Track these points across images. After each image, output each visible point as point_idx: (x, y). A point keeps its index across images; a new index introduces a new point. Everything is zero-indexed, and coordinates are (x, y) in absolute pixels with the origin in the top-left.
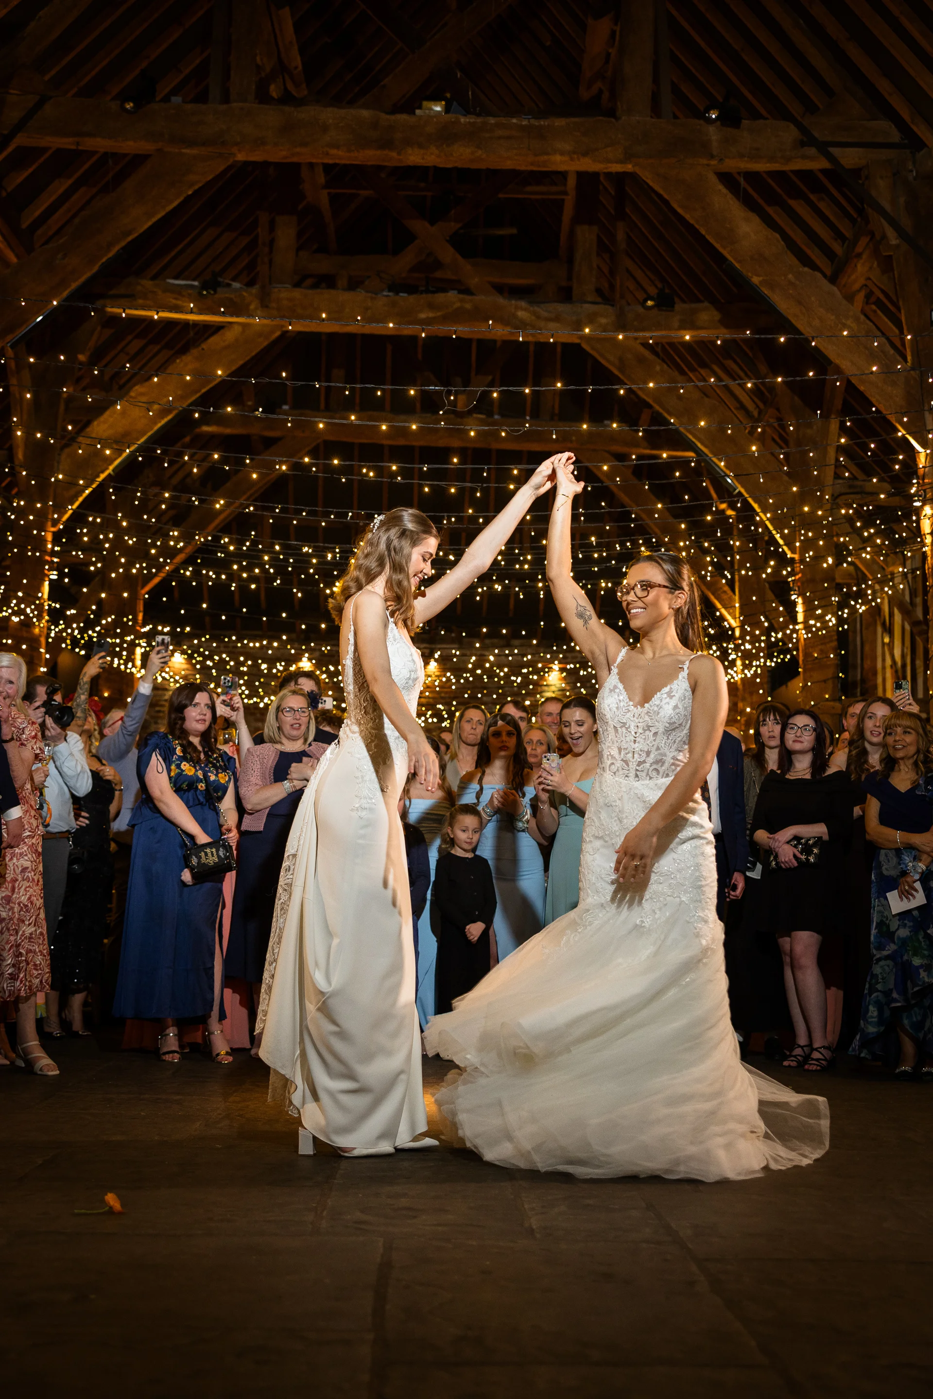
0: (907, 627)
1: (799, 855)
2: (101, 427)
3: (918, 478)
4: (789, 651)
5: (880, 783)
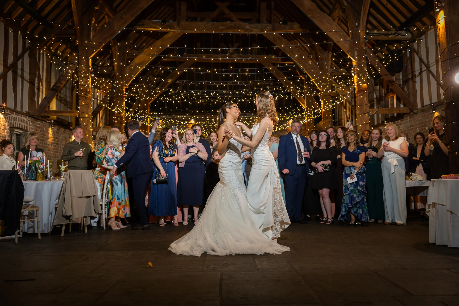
0: (350, 107)
1: (324, 169)
2: (137, 60)
3: (353, 68)
4: (319, 114)
5: (345, 150)
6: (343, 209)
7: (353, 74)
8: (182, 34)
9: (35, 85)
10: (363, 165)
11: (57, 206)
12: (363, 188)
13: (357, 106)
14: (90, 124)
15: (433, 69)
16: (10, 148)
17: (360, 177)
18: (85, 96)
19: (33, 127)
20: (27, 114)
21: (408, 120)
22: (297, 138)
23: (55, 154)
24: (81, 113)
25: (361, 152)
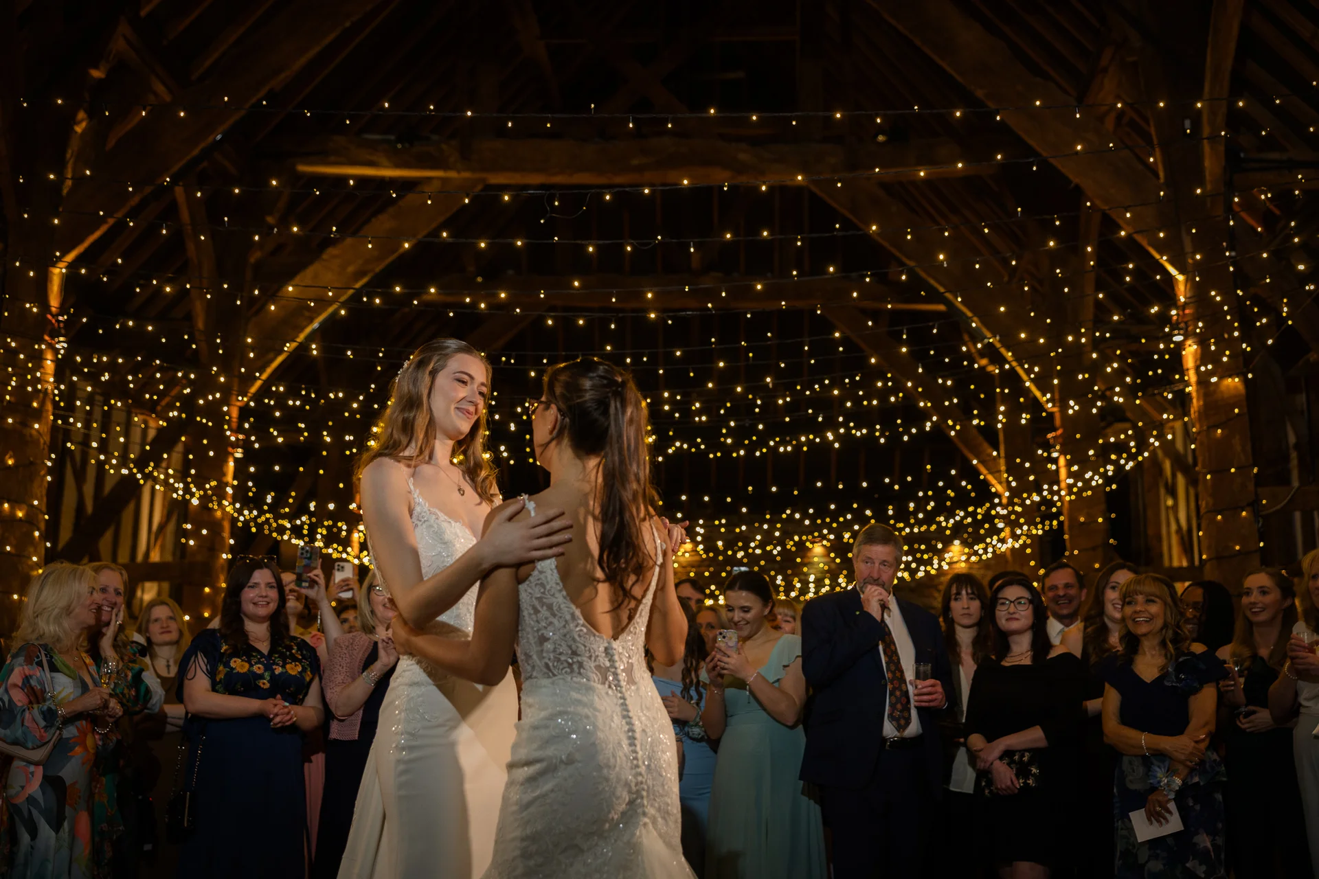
3: (1177, 309)
4: (1054, 516)
5: (1119, 668)
7: (1179, 334)
8: (479, 187)
10: (1208, 748)
13: (1201, 477)
25: (1196, 684)
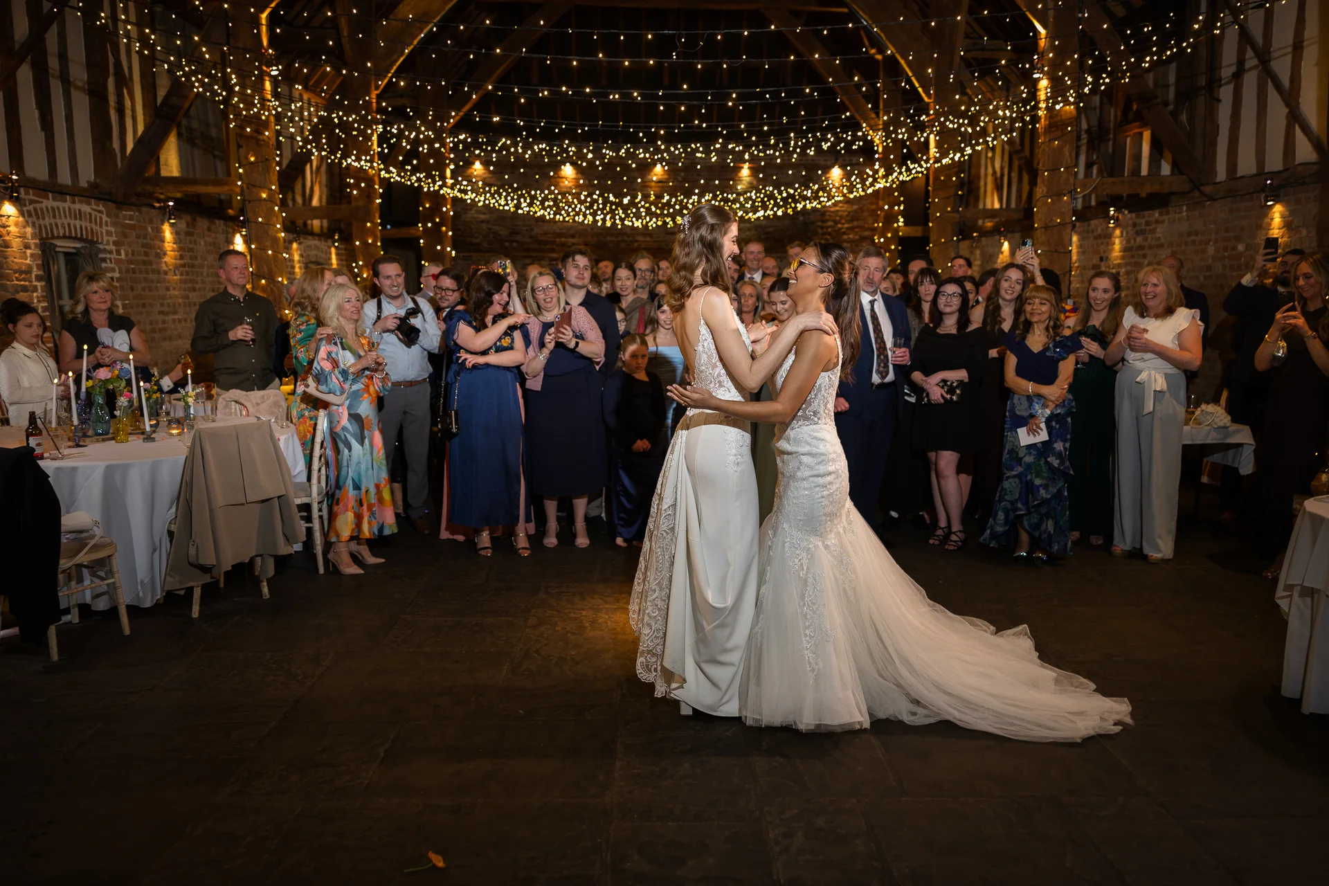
1: (945, 395)
3: (1038, 54)
5: (1015, 341)
6: (1001, 516)
7: (1038, 73)
9: (107, 100)
10: (1067, 392)
11: (173, 528)
12: (1062, 463)
13: (1040, 172)
14: (275, 219)
15: (1282, 68)
16: (30, 326)
17: (1057, 426)
18: (255, 135)
19: (113, 230)
20: (94, 193)
21: (1185, 214)
22: (872, 302)
23: (187, 297)
24: (248, 188)
25: (1065, 355)
